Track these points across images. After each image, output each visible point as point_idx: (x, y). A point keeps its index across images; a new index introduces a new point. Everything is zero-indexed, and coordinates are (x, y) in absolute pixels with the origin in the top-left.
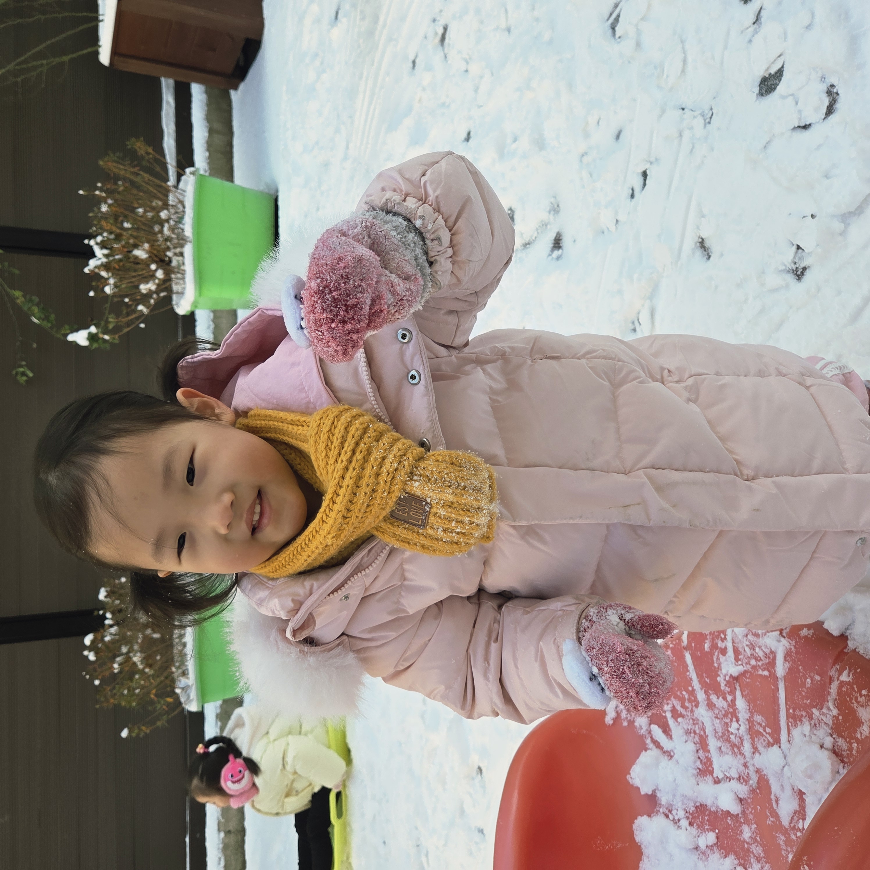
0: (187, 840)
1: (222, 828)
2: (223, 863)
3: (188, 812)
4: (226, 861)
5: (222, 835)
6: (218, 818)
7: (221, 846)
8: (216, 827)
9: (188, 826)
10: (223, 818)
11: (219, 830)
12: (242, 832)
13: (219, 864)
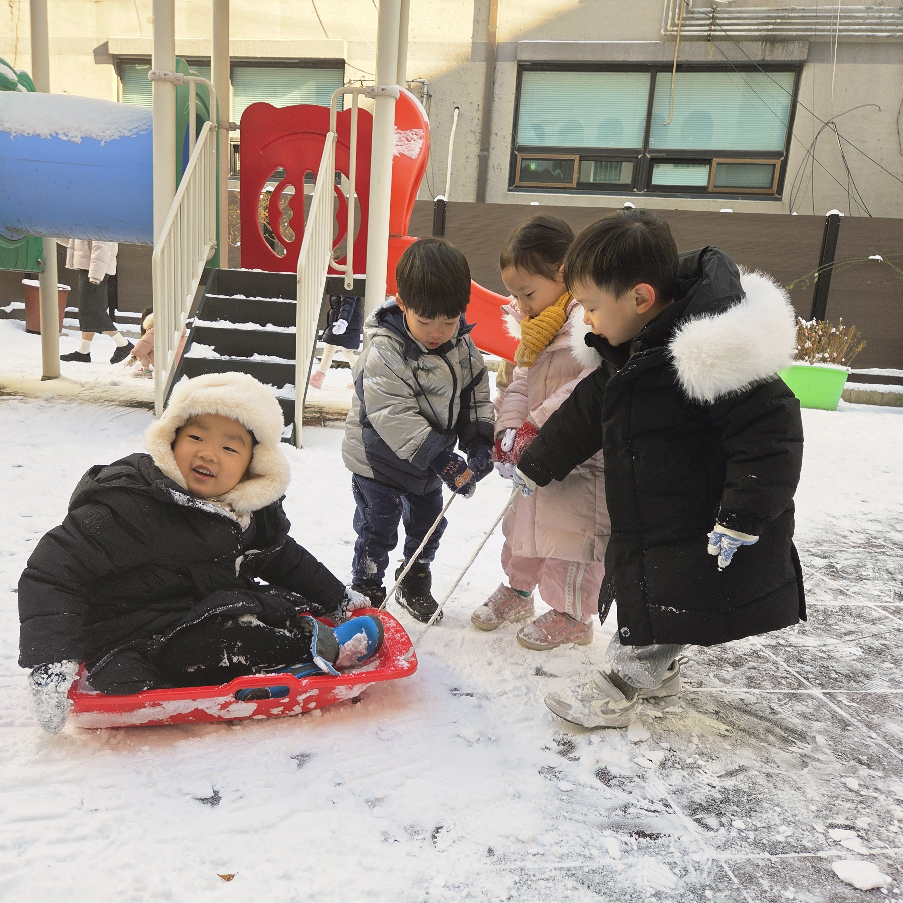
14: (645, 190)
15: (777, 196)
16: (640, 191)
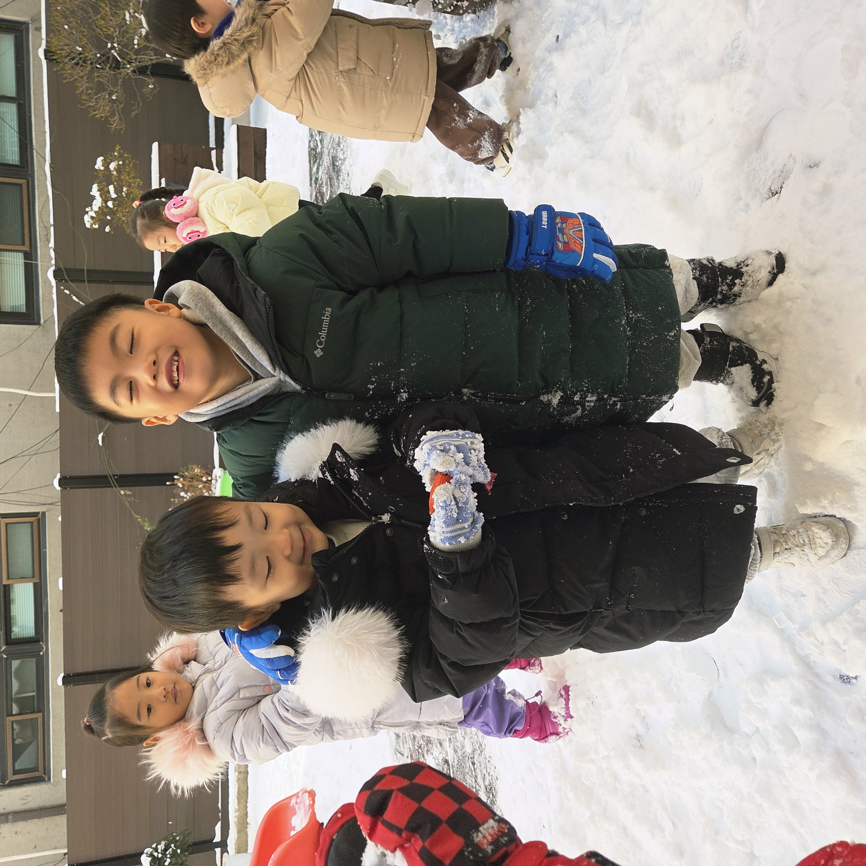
5: (237, 773)
7: (236, 779)
11: (235, 771)
12: (247, 773)
14: (41, 643)
15: (40, 515)
16: (43, 648)
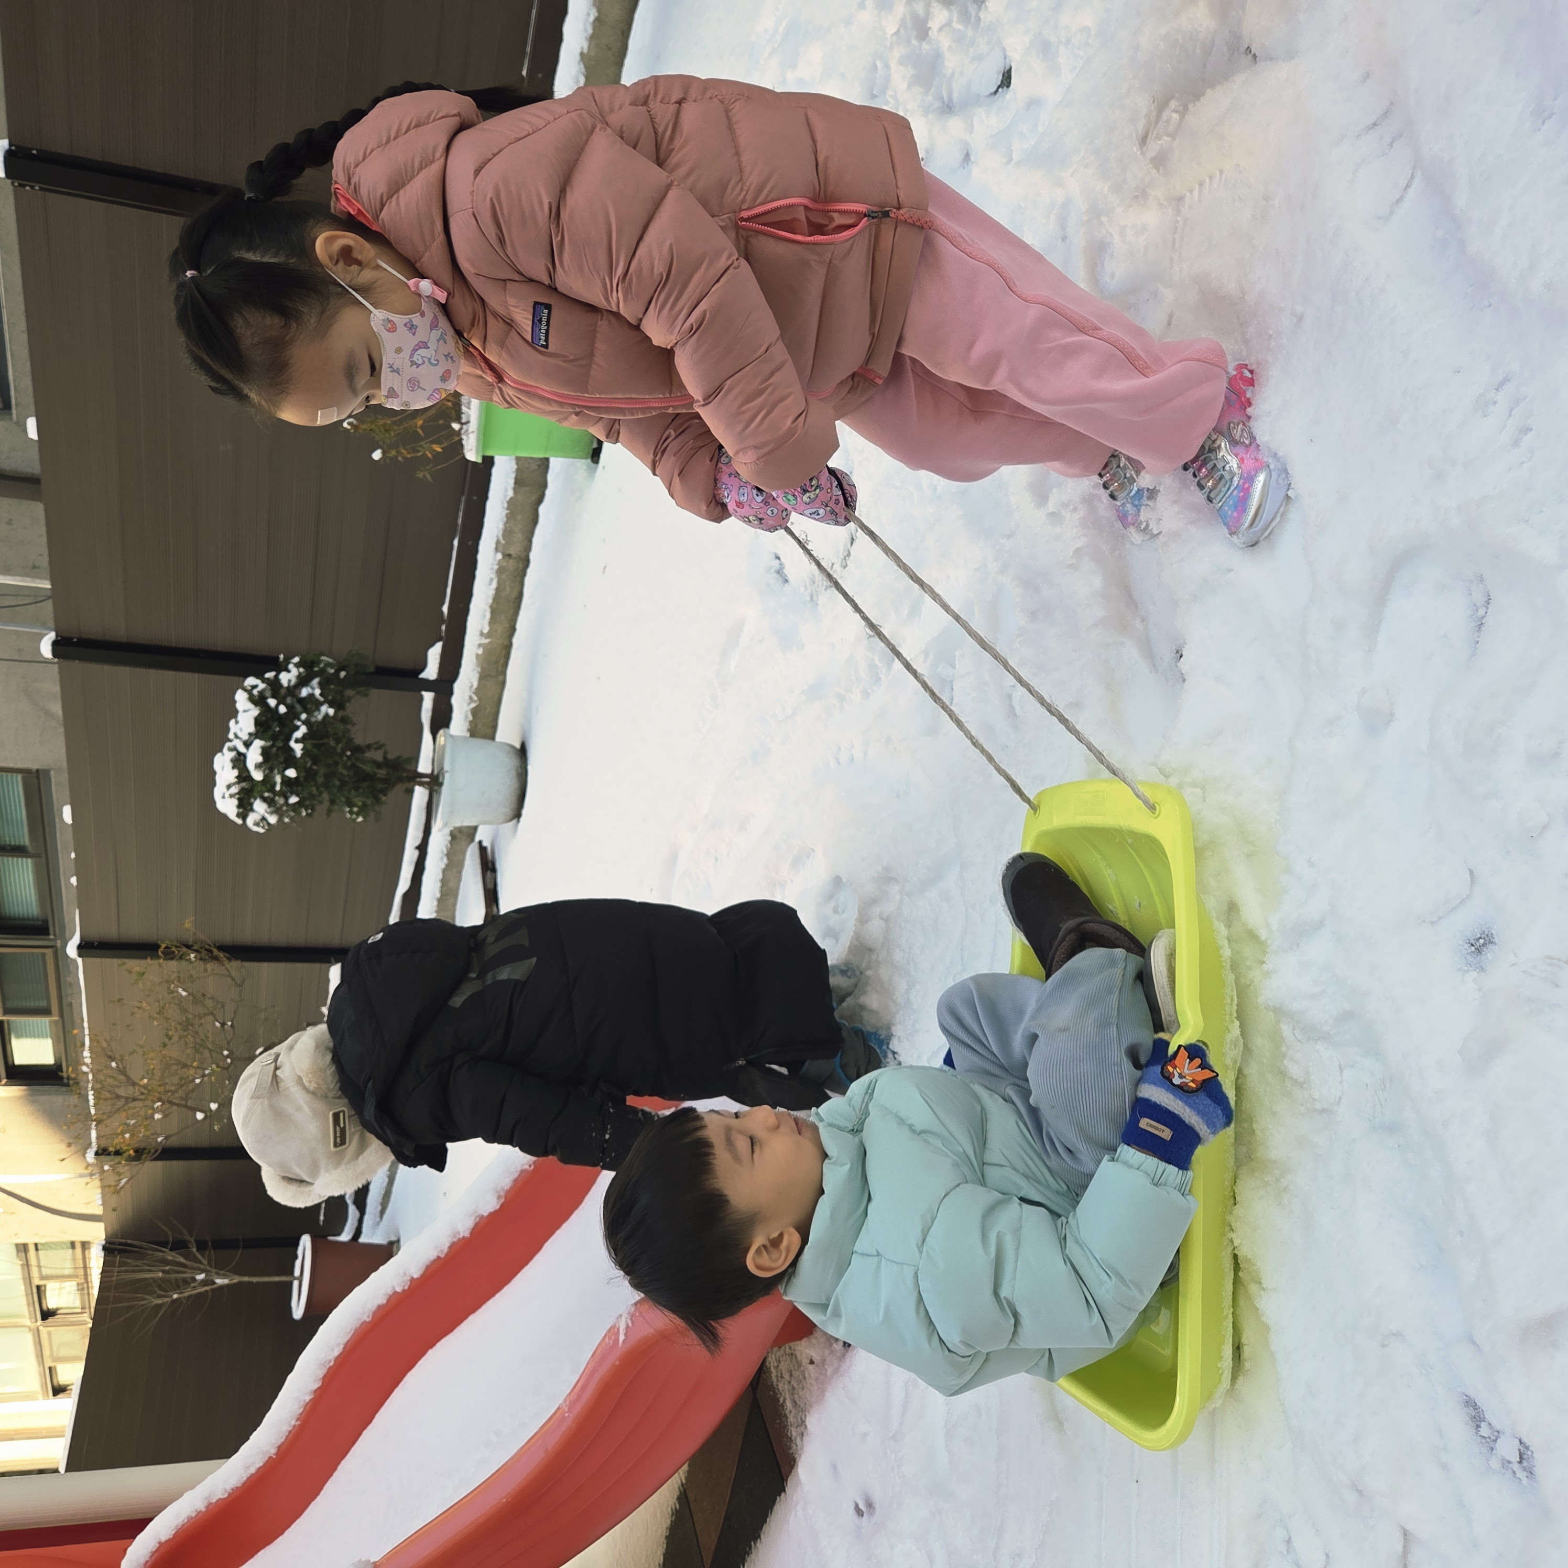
0: (456, 543)
1: (501, 548)
2: (494, 585)
3: (461, 514)
4: (499, 583)
6: (498, 537)
8: (493, 546)
9: (459, 528)
10: (504, 538)
13: (490, 584)
